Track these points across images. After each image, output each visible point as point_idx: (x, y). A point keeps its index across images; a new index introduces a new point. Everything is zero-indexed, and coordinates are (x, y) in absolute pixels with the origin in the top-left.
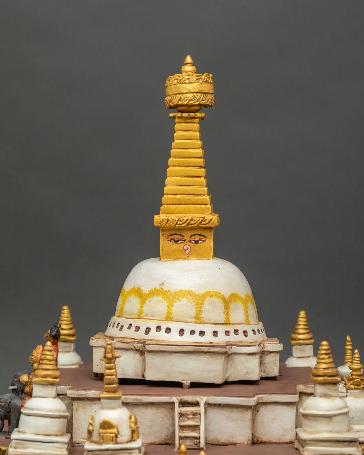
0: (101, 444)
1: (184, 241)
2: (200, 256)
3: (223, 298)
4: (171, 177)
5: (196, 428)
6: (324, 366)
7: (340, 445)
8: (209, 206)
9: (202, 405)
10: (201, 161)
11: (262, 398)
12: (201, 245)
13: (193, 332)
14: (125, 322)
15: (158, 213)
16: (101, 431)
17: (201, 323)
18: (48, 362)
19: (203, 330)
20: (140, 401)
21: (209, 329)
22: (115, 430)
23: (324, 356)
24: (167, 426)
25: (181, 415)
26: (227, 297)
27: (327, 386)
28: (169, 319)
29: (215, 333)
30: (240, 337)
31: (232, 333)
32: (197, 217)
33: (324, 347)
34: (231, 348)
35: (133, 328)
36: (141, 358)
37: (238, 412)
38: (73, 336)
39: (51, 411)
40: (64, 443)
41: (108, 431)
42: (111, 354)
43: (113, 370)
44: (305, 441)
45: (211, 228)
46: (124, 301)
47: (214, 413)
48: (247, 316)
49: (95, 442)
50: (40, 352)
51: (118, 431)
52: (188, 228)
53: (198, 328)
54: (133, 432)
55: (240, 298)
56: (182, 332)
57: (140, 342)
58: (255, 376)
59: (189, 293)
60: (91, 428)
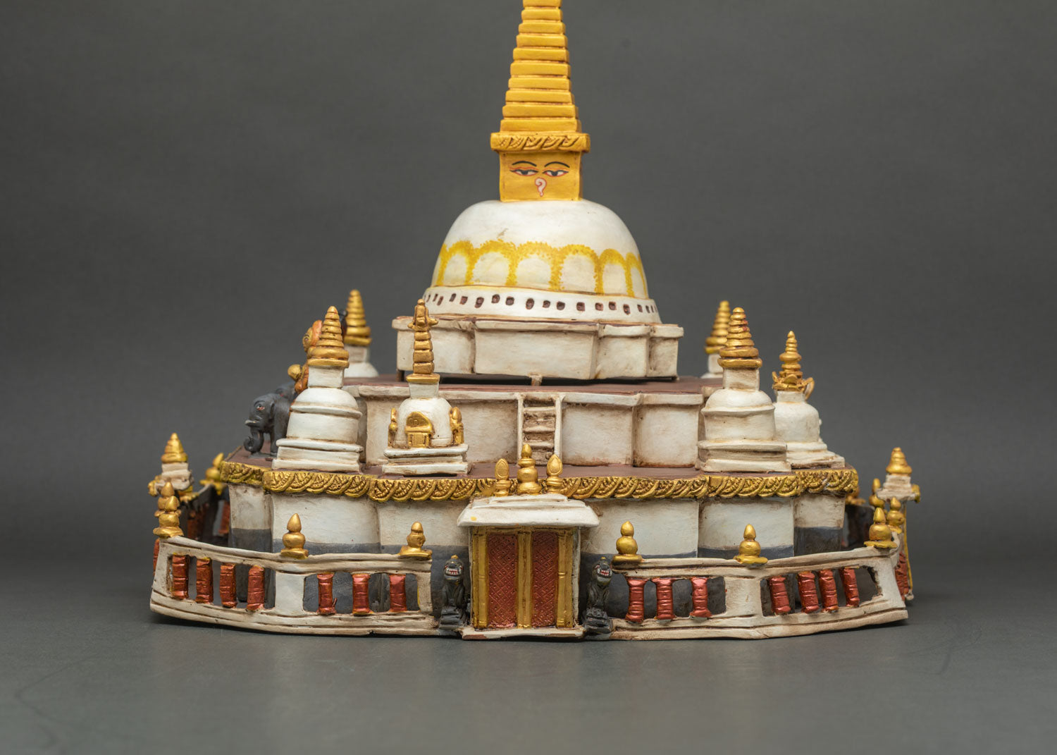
0: (408, 448)
1: (536, 172)
2: (561, 194)
3: (593, 255)
4: (517, 76)
5: (549, 435)
6: (737, 343)
7: (759, 457)
8: (574, 120)
9: (558, 404)
10: (563, 53)
11: (648, 397)
12: (562, 178)
13: (546, 304)
14: (446, 293)
15: (497, 130)
16: (409, 428)
17: (560, 291)
18: (331, 336)
19: (562, 300)
20: (467, 398)
21: (571, 300)
22: (428, 428)
23: (737, 329)
24: (506, 436)
25: (527, 417)
26: (599, 252)
27: (742, 373)
28: (511, 284)
29: (580, 306)
30: (618, 314)
31: (606, 306)
32: (556, 135)
33: (738, 316)
34: (604, 328)
35: (458, 299)
36: (469, 344)
37: (612, 416)
38: (366, 337)
39: (336, 406)
40: (355, 451)
41: (419, 428)
42: (424, 318)
43: (427, 342)
44: (707, 450)
45: (576, 153)
46: (444, 262)
47: (576, 417)
48: (629, 284)
49: (399, 447)
50: (318, 330)
51: (433, 429)
52: (541, 152)
53: (555, 298)
54: (455, 432)
55: (619, 257)
56: (530, 303)
57: (467, 319)
58: (639, 371)
59: (541, 247)
60: (394, 426)
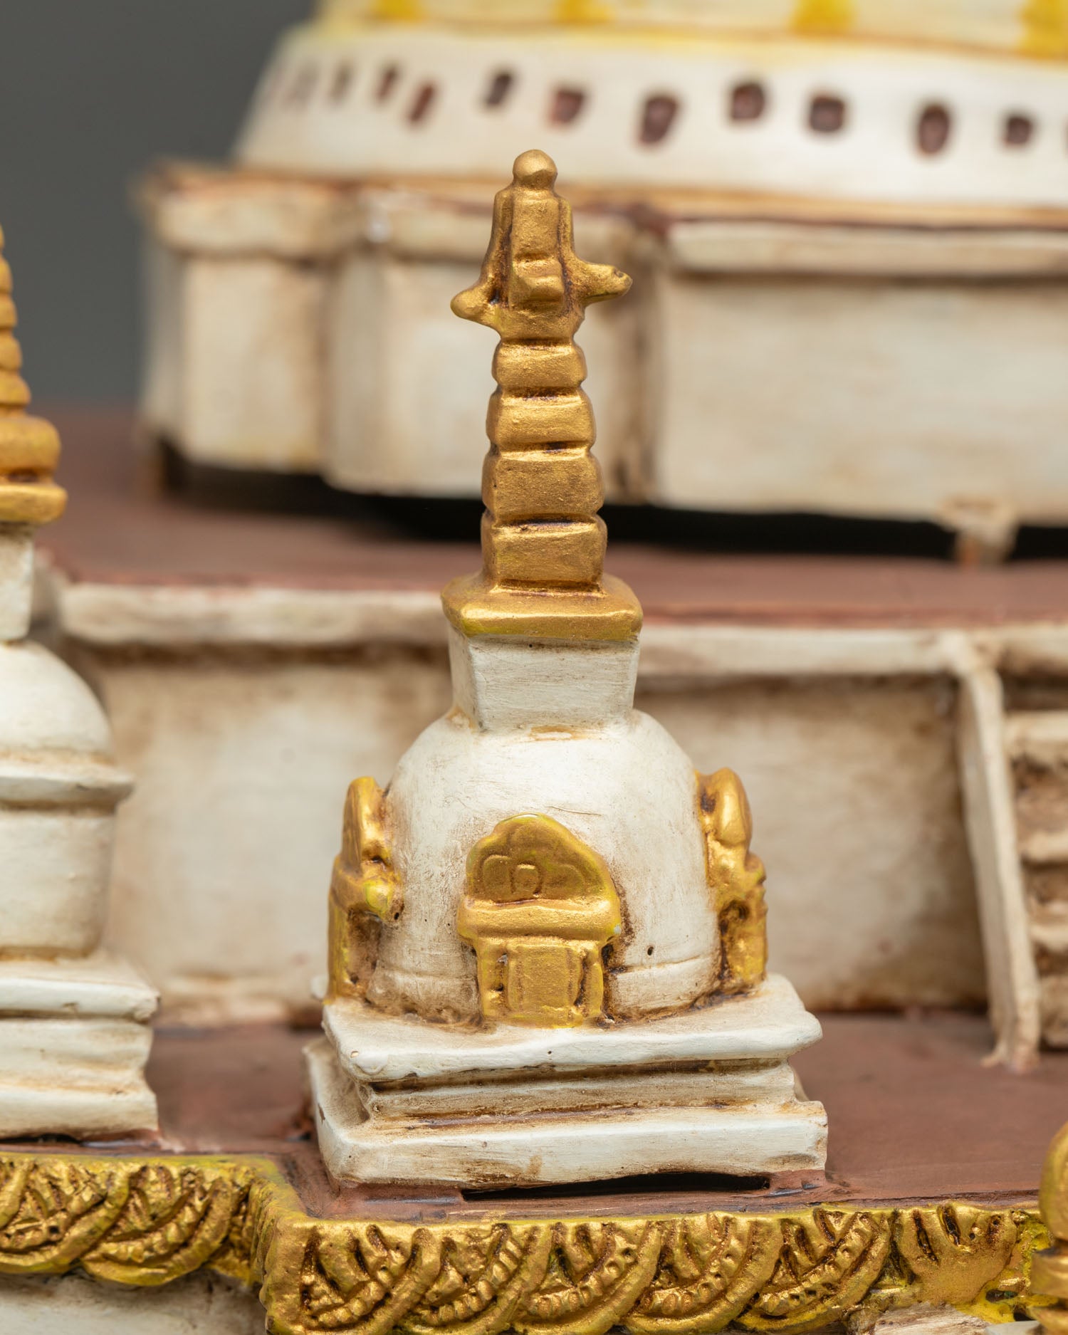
13: (1018, 129)
14: (454, 61)
16: (483, 911)
20: (685, 668)
22: (597, 908)
25: (1032, 774)
28: (822, 21)
35: (533, 98)
40: (129, 1017)
41: (544, 911)
42: (553, 261)
43: (570, 403)
51: (622, 912)
54: (730, 917)
56: (933, 125)
57: (606, 207)
60: (379, 889)
